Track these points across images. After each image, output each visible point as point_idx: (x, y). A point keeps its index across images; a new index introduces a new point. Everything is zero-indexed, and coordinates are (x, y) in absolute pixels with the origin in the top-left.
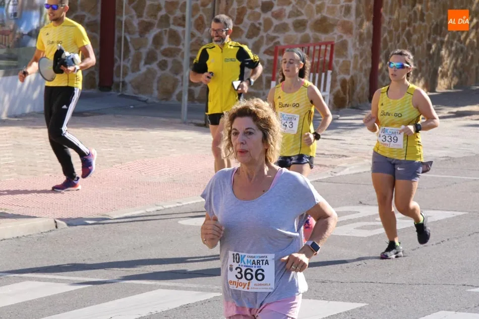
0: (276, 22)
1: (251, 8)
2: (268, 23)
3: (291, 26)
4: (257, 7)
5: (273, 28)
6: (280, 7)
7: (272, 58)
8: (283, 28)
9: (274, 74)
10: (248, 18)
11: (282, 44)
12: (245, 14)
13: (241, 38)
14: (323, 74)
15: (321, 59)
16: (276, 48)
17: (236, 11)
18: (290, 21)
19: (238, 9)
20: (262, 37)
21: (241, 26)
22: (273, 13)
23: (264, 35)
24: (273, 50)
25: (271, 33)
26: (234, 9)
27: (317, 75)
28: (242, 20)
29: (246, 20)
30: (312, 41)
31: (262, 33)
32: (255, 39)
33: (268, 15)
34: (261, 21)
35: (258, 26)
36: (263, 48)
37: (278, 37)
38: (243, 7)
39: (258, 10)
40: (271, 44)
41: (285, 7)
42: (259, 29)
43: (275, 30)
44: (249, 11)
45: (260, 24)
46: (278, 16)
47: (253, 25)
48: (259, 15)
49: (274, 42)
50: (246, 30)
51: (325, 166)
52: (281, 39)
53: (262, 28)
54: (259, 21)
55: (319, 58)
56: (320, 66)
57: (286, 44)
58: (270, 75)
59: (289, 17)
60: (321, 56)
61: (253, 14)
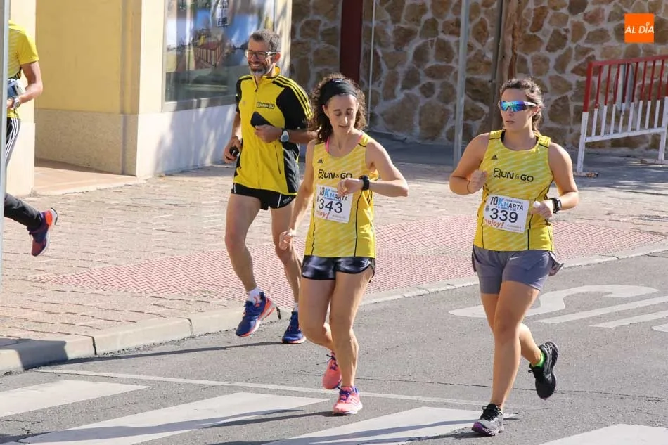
0: (590, 28)
1: (554, 8)
2: (578, 30)
3: (611, 33)
4: (562, 6)
5: (585, 37)
6: (597, 6)
7: (584, 78)
8: (601, 36)
9: (586, 102)
10: (550, 22)
11: (599, 59)
12: (546, 17)
13: (539, 51)
14: (658, 102)
15: (654, 81)
16: (590, 66)
17: (533, 12)
18: (610, 27)
19: (535, 10)
20: (570, 49)
21: (539, 34)
22: (585, 15)
23: (573, 46)
24: (585, 68)
25: (582, 43)
26: (529, 9)
27: (649, 103)
28: (542, 25)
29: (546, 25)
30: (642, 54)
31: (570, 44)
32: (560, 52)
33: (579, 18)
34: (569, 26)
35: (563, 33)
36: (571, 65)
37: (593, 50)
38: (543, 7)
39: (564, 11)
40: (583, 60)
41: (604, 6)
42: (565, 38)
43: (588, 39)
44: (551, 12)
45: (567, 31)
46: (593, 19)
47: (556, 32)
48: (566, 18)
49: (587, 56)
50: (546, 40)
51: (661, 234)
52: (597, 52)
53: (569, 36)
54: (565, 28)
55: (652, 78)
56: (654, 90)
57: (604, 59)
58: (581, 104)
59: (609, 20)
60: (655, 76)
61: (556, 16)
